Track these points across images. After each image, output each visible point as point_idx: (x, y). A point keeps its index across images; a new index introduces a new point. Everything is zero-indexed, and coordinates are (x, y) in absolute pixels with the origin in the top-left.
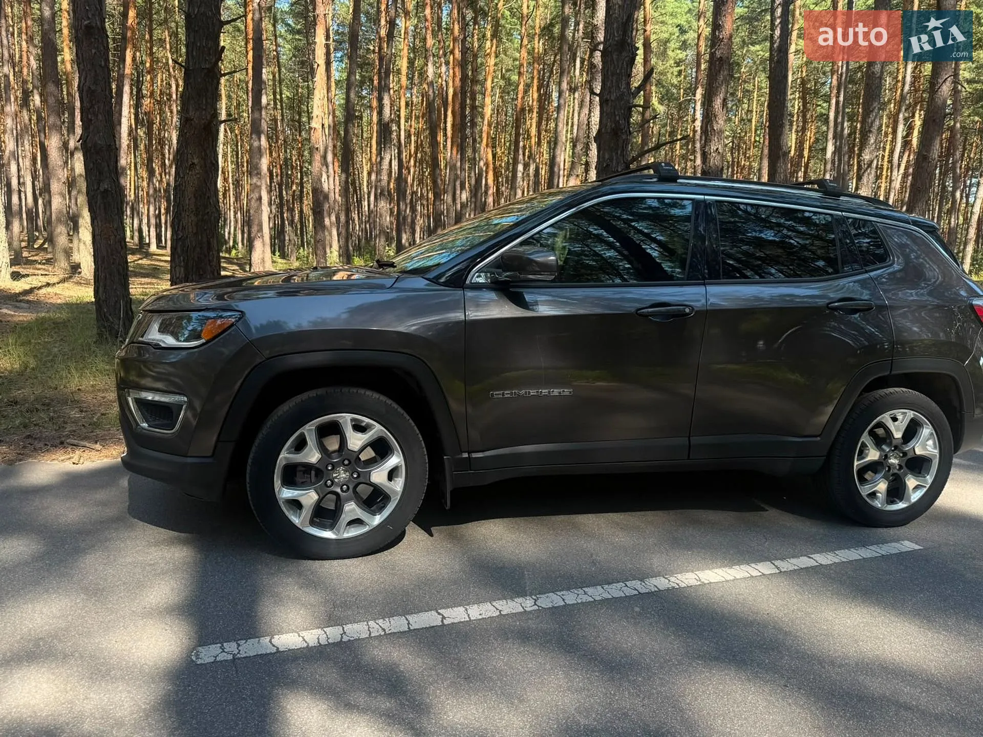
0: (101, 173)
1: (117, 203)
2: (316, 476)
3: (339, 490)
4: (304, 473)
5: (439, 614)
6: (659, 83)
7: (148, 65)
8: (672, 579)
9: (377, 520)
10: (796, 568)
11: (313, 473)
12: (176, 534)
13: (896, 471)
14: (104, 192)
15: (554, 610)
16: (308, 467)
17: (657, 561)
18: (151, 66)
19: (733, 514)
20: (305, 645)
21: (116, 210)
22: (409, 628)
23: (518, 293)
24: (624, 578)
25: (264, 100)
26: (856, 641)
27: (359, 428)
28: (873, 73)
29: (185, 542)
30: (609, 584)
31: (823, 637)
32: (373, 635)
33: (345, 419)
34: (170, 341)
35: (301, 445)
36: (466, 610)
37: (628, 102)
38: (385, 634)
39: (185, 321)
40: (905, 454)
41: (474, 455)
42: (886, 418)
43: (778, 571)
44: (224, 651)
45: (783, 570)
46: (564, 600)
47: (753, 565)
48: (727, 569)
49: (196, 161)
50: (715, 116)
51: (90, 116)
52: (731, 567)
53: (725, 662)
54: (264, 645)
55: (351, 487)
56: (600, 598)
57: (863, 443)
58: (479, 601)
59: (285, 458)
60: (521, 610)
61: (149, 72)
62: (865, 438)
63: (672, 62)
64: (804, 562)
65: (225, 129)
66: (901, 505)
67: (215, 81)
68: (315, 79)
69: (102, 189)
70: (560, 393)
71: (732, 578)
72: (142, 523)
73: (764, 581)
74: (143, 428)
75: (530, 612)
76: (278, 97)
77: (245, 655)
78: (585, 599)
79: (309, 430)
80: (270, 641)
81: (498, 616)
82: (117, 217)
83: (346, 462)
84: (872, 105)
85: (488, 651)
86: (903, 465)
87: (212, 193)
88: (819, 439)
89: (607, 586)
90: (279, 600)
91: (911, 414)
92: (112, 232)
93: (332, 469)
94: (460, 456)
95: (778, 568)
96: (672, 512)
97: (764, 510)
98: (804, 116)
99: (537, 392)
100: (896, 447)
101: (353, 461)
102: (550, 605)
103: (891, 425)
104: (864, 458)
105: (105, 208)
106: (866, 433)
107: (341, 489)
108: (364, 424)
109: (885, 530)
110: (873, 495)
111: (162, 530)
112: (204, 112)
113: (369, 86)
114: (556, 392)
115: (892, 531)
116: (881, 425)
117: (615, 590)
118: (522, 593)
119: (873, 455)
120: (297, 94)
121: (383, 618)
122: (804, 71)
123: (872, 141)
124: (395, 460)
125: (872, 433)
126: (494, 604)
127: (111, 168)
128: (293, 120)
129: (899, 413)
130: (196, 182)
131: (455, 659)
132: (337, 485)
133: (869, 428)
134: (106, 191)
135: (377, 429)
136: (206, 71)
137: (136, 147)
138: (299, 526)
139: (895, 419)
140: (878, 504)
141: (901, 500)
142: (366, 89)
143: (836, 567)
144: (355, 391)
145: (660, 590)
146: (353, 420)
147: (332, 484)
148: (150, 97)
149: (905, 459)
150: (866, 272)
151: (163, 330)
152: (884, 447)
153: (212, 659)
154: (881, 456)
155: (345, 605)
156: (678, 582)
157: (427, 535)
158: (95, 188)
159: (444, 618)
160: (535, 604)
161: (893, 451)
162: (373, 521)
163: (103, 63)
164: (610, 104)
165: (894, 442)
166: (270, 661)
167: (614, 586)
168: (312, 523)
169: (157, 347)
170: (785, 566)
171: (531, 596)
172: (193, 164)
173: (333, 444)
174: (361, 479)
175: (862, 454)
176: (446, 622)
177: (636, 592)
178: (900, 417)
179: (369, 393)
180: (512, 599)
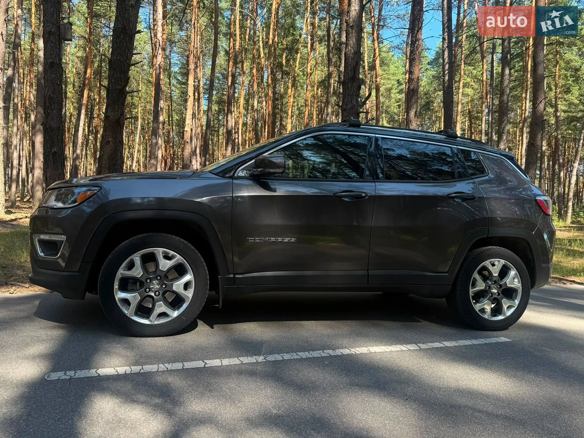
0: (53, 143)
1: (61, 160)
2: (140, 286)
3: (153, 294)
4: (133, 284)
5: (204, 362)
6: (387, 112)
7: (97, 100)
8: (352, 350)
9: (175, 314)
10: (431, 347)
11: (138, 284)
12: (58, 324)
13: (496, 296)
14: (53, 153)
15: (276, 362)
16: (135, 280)
17: (345, 342)
18: (99, 101)
19: (400, 323)
20: (117, 373)
21: (60, 163)
22: (183, 368)
23: (266, 182)
24: (323, 348)
25: (161, 119)
26: (457, 381)
27: (167, 257)
28: (503, 100)
29: (62, 328)
30: (313, 351)
31: (437, 378)
32: (159, 370)
33: (159, 251)
34: (60, 205)
35: (131, 266)
36: (221, 361)
37: (357, 110)
38: (167, 370)
39: (70, 196)
40: (501, 286)
41: (237, 276)
42: (487, 263)
43: (419, 348)
44: (65, 375)
45: (422, 348)
46: (283, 357)
47: (404, 345)
48: (388, 347)
49: (110, 140)
50: (411, 121)
51: (49, 111)
52: (390, 346)
53: (373, 388)
54: (93, 372)
55: (161, 293)
56: (305, 357)
57: (474, 278)
58: (230, 357)
59: (121, 274)
60: (255, 361)
61: (97, 104)
62: (476, 275)
63: (394, 100)
64: (437, 345)
65: (140, 137)
66: (501, 317)
67: (124, 96)
68: (188, 104)
69: (53, 151)
70: (289, 240)
71: (389, 351)
72: (40, 319)
73: (409, 353)
74: (41, 257)
75: (260, 362)
76: (171, 119)
77: (78, 377)
78: (296, 357)
79: (137, 258)
80: (96, 371)
81: (239, 364)
82: (60, 167)
83: (159, 278)
84: (503, 118)
85: (228, 379)
86: (500, 292)
87: (119, 158)
88: (446, 274)
89: (311, 352)
90: (108, 353)
91: (503, 262)
92: (57, 176)
93: (150, 282)
94: (228, 276)
95: (419, 347)
96: (362, 321)
97: (420, 322)
98: (471, 130)
99: (275, 239)
100: (495, 282)
101: (162, 277)
102: (274, 360)
103: (490, 268)
104: (475, 287)
105: (54, 162)
106: (476, 272)
107: (155, 294)
108: (170, 255)
109: (491, 332)
110: (483, 311)
111: (51, 322)
112: (116, 113)
113: (223, 114)
114: (286, 240)
115: (495, 333)
116: (485, 268)
117: (316, 354)
118: (259, 354)
119: (481, 286)
120: (182, 117)
121: (169, 363)
122: (470, 105)
123: (505, 138)
124: (188, 277)
125: (480, 273)
126: (240, 358)
127: (59, 140)
128: (180, 132)
129: (496, 261)
130: (110, 151)
131: (206, 382)
132: (153, 291)
133: (477, 269)
134: (55, 152)
135: (178, 258)
136: (119, 90)
137: (87, 145)
138: (128, 315)
139: (493, 265)
140: (486, 316)
141: (500, 315)
142: (221, 115)
143: (455, 348)
144: (165, 235)
145: (343, 355)
146: (164, 252)
147: (149, 291)
148: (97, 118)
149: (501, 289)
150: (472, 179)
151: (57, 200)
152: (488, 281)
153: (57, 378)
154: (486, 287)
155: (147, 357)
156: (356, 351)
157: (210, 328)
158: (49, 150)
159: (206, 364)
160: (265, 359)
161: (493, 284)
162: (173, 314)
163: (58, 82)
164: (347, 111)
165: (494, 279)
166: (92, 380)
167: (316, 352)
168: (136, 314)
169: (52, 208)
170: (423, 346)
171: (263, 355)
172: (109, 141)
173: (151, 268)
174: (167, 289)
175: (474, 285)
176: (206, 366)
177: (329, 355)
178: (496, 263)
179: (174, 237)
180: (251, 356)
